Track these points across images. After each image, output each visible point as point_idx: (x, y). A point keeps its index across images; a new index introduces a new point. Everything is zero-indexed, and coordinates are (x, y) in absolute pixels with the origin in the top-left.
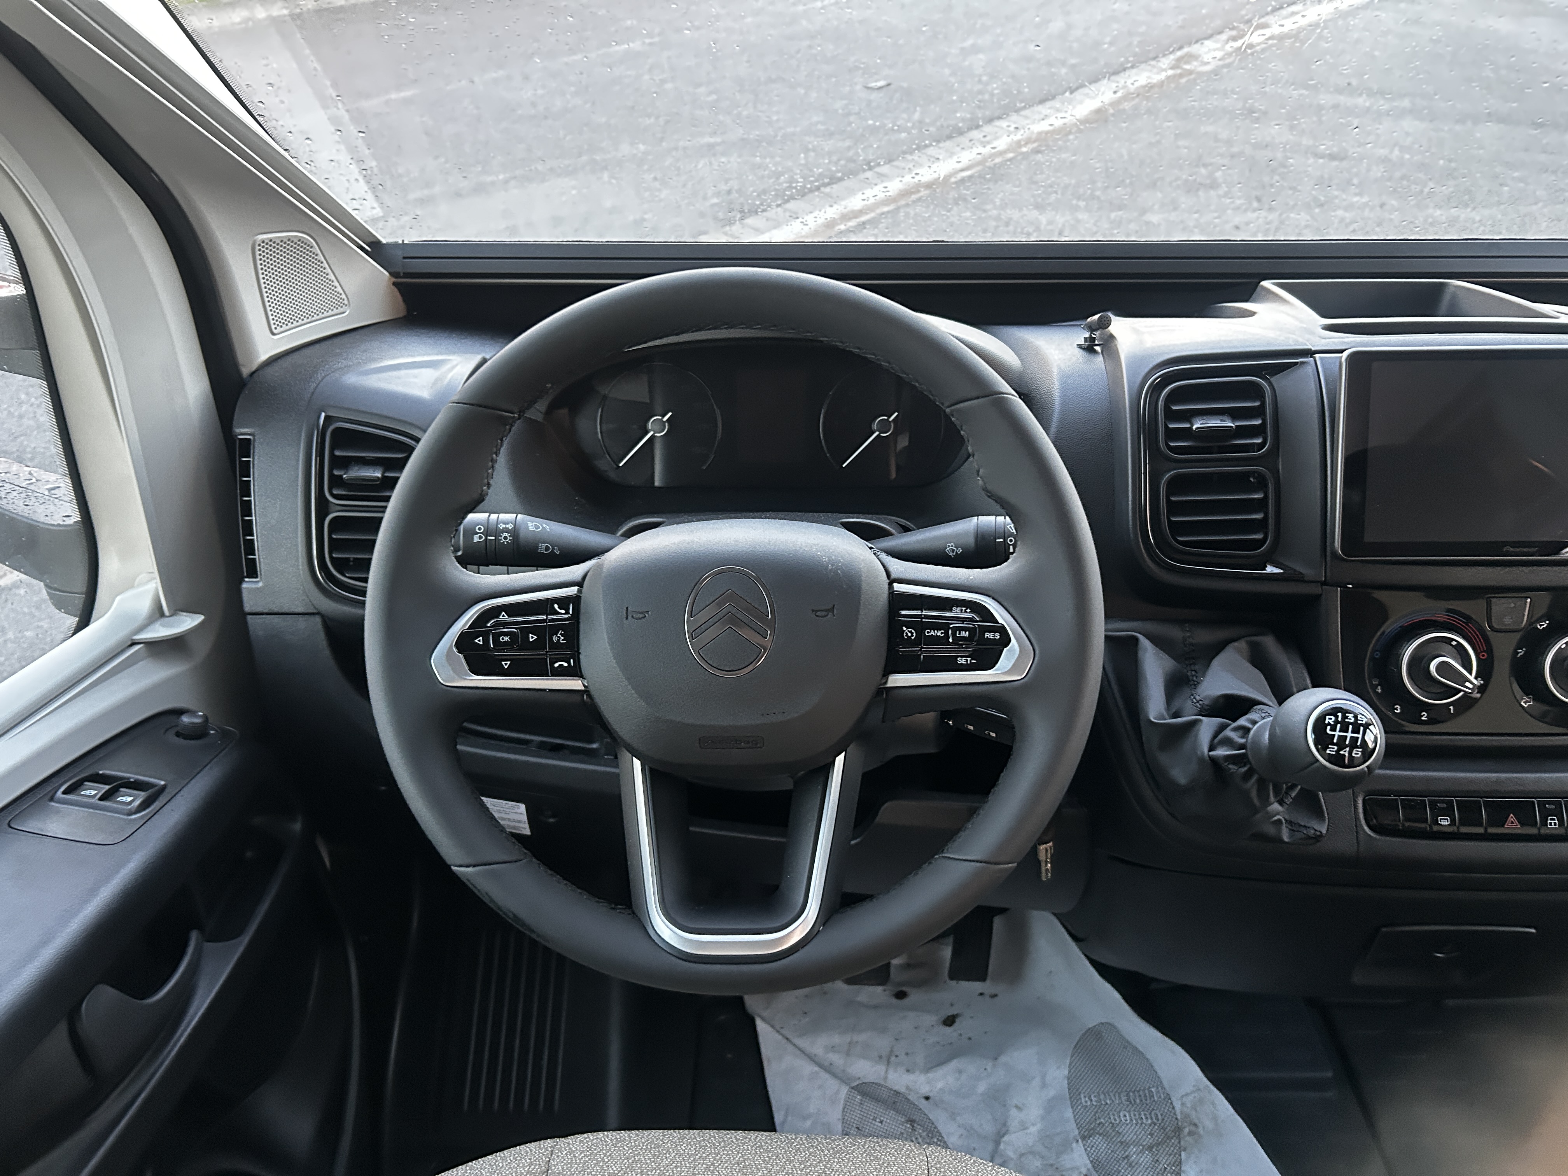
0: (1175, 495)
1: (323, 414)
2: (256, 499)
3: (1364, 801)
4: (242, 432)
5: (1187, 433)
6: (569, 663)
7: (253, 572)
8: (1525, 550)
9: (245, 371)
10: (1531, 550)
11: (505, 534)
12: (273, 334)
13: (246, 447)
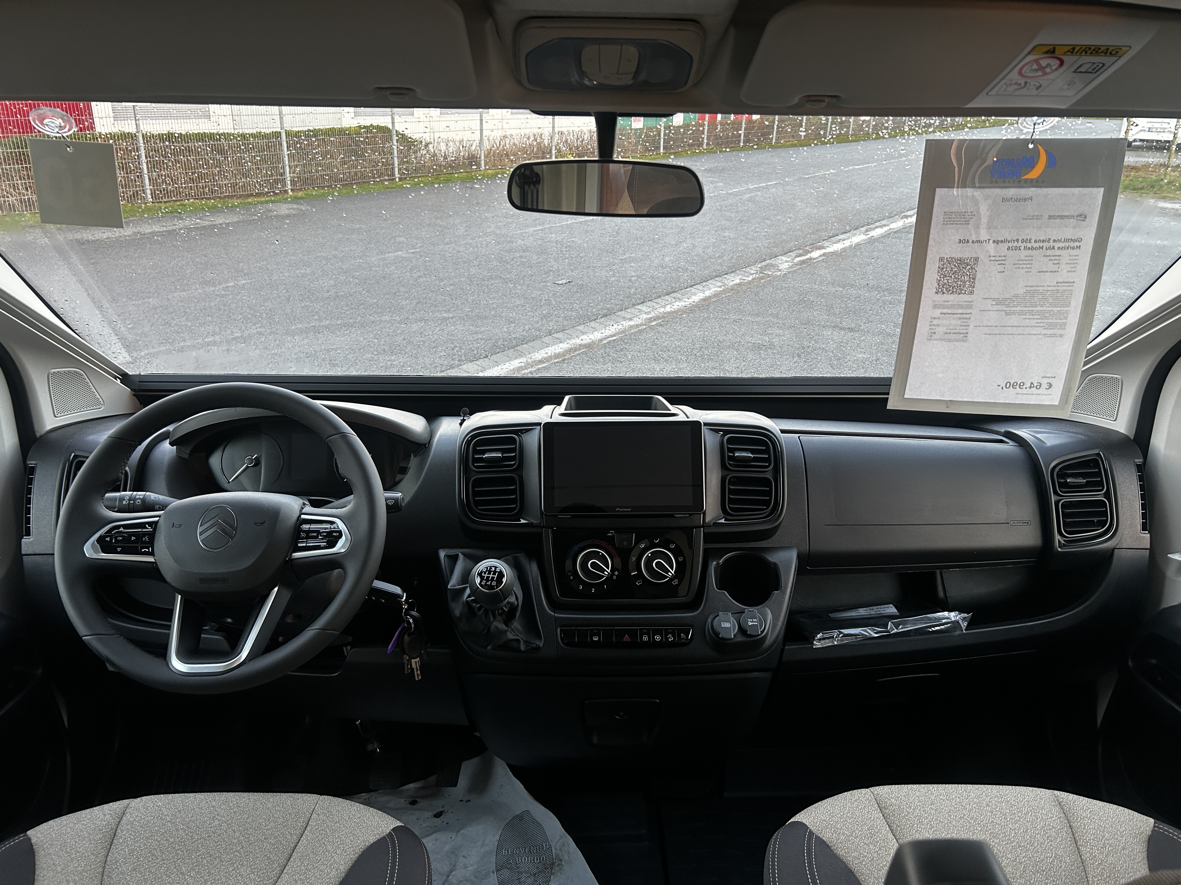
0: (476, 488)
1: (73, 454)
2: (34, 497)
3: (561, 631)
4: (31, 463)
5: (481, 460)
6: (149, 549)
7: (28, 534)
8: (626, 510)
9: (38, 435)
10: (628, 510)
11: (139, 500)
12: (56, 417)
13: (32, 470)
